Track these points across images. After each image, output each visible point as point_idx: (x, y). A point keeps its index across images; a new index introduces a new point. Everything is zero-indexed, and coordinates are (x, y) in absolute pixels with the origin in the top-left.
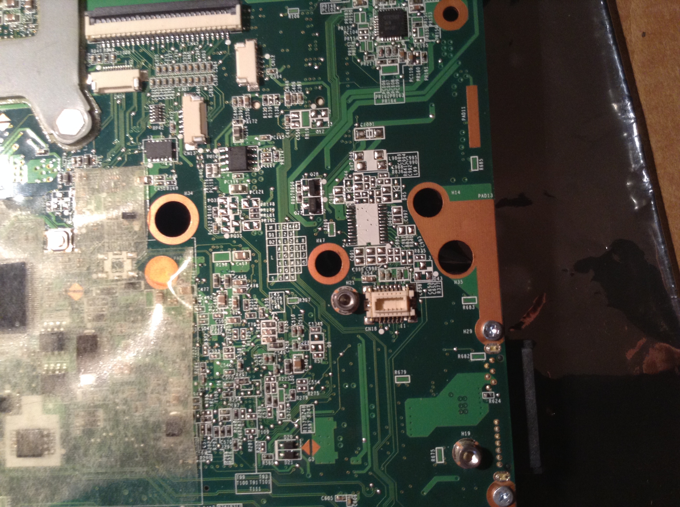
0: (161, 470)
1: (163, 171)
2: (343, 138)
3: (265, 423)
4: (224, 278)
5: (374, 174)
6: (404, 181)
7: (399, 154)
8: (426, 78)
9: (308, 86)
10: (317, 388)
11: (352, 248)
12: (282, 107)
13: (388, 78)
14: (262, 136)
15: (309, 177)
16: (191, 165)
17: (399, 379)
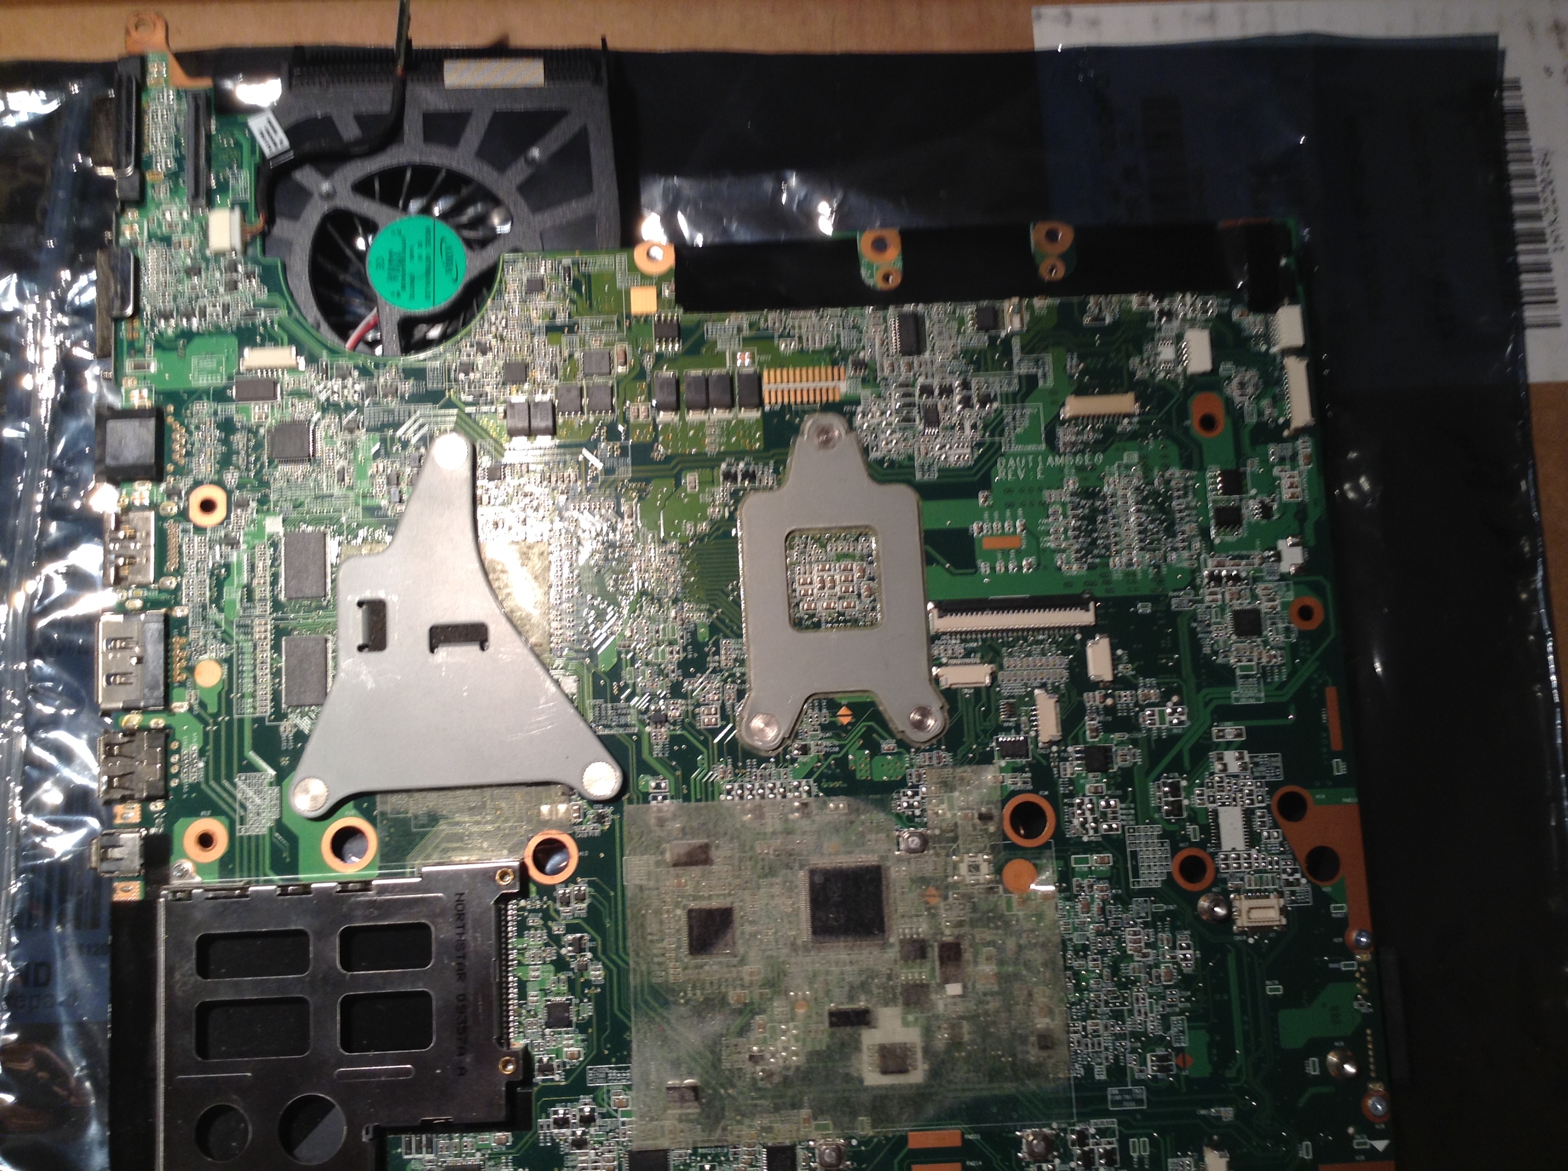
0: (1032, 1085)
1: (1016, 769)
2: (1201, 738)
3: (1135, 1035)
4: (1085, 883)
5: (1236, 776)
6: (1268, 784)
7: (1261, 755)
8: (1284, 678)
9: (1163, 683)
10: (1188, 999)
11: (1217, 853)
12: (1136, 704)
13: (1246, 677)
14: (1117, 735)
15: (1168, 778)
16: (1044, 762)
17: (1271, 990)
